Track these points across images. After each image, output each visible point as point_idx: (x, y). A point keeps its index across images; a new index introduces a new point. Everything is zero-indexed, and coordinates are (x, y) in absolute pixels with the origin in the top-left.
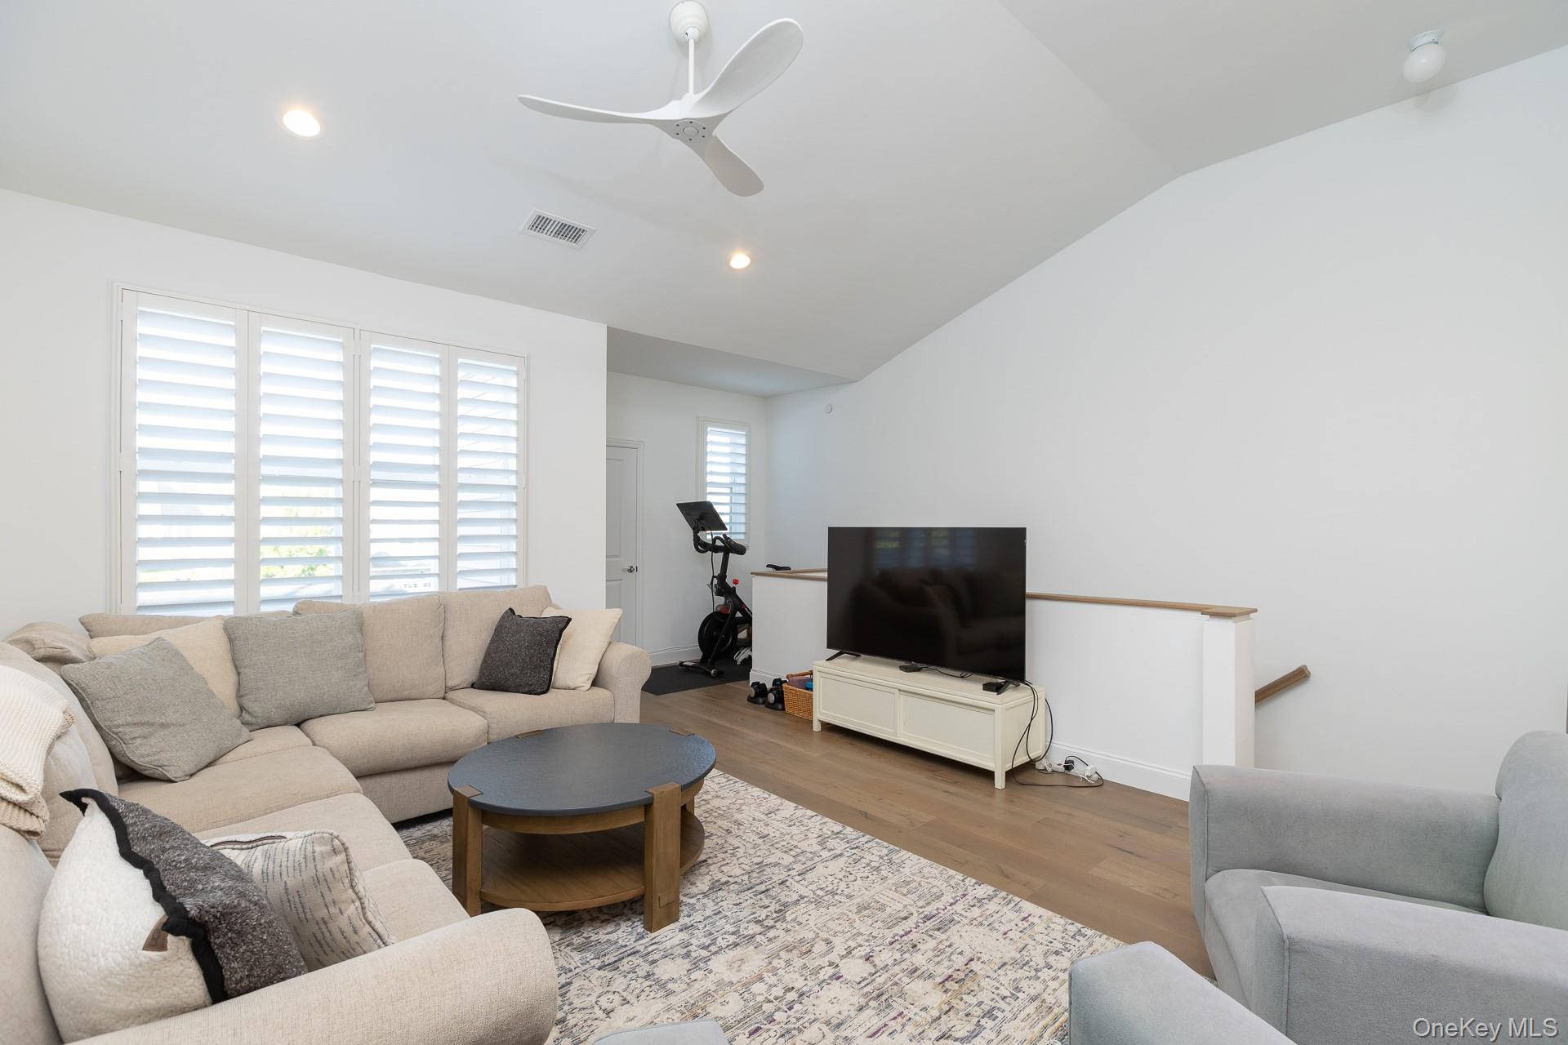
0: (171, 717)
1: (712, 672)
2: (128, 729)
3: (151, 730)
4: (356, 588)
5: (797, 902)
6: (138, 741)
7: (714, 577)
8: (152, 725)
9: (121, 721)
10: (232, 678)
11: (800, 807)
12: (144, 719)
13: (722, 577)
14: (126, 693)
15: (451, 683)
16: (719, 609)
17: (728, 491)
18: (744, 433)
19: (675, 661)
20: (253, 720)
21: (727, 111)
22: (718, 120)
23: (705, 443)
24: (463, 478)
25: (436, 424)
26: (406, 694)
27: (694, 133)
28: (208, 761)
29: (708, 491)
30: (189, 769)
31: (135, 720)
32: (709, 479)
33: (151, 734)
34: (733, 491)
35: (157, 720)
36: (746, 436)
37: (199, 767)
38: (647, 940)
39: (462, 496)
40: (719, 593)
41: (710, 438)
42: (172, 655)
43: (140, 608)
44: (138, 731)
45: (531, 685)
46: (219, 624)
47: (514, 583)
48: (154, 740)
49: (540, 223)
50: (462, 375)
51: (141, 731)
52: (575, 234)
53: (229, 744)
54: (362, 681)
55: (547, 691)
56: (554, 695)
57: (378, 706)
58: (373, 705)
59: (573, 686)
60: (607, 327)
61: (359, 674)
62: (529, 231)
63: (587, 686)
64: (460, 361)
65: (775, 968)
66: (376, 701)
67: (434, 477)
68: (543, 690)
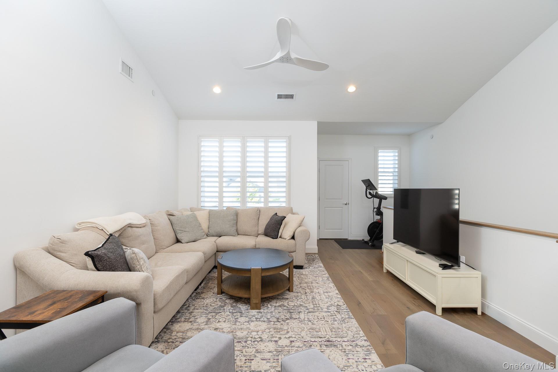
0: (187, 230)
1: (370, 244)
2: (178, 231)
3: (182, 232)
4: (243, 205)
5: (295, 319)
6: (180, 234)
7: (374, 208)
8: (183, 231)
9: (177, 229)
10: (208, 224)
11: (339, 294)
12: (181, 229)
13: (379, 208)
14: (179, 223)
15: (259, 233)
16: (377, 221)
17: (392, 174)
18: (397, 151)
19: (361, 239)
20: (210, 234)
21: (288, 50)
22: (288, 53)
23: (377, 156)
24: (270, 174)
25: (263, 159)
26: (246, 234)
27: (286, 59)
28: (193, 240)
29: (379, 175)
30: (187, 241)
31: (179, 229)
32: (380, 170)
33: (182, 233)
34: (394, 175)
35: (184, 230)
36: (398, 152)
37: (189, 241)
38: (248, 311)
39: (270, 179)
40: (377, 214)
41: (380, 154)
42: (195, 218)
43: (202, 206)
44: (180, 232)
45: (272, 236)
46: (208, 210)
47: (285, 206)
48: (182, 234)
49: (280, 97)
50: (270, 144)
51: (181, 232)
52: (291, 97)
53: (199, 238)
54: (234, 229)
55: (277, 238)
56: (279, 240)
57: (239, 236)
58: (237, 235)
59: (285, 238)
60: (317, 122)
61: (234, 226)
62: (278, 100)
63: (288, 239)
64: (270, 140)
65: (265, 331)
66: (238, 234)
67: (263, 174)
68: (276, 238)
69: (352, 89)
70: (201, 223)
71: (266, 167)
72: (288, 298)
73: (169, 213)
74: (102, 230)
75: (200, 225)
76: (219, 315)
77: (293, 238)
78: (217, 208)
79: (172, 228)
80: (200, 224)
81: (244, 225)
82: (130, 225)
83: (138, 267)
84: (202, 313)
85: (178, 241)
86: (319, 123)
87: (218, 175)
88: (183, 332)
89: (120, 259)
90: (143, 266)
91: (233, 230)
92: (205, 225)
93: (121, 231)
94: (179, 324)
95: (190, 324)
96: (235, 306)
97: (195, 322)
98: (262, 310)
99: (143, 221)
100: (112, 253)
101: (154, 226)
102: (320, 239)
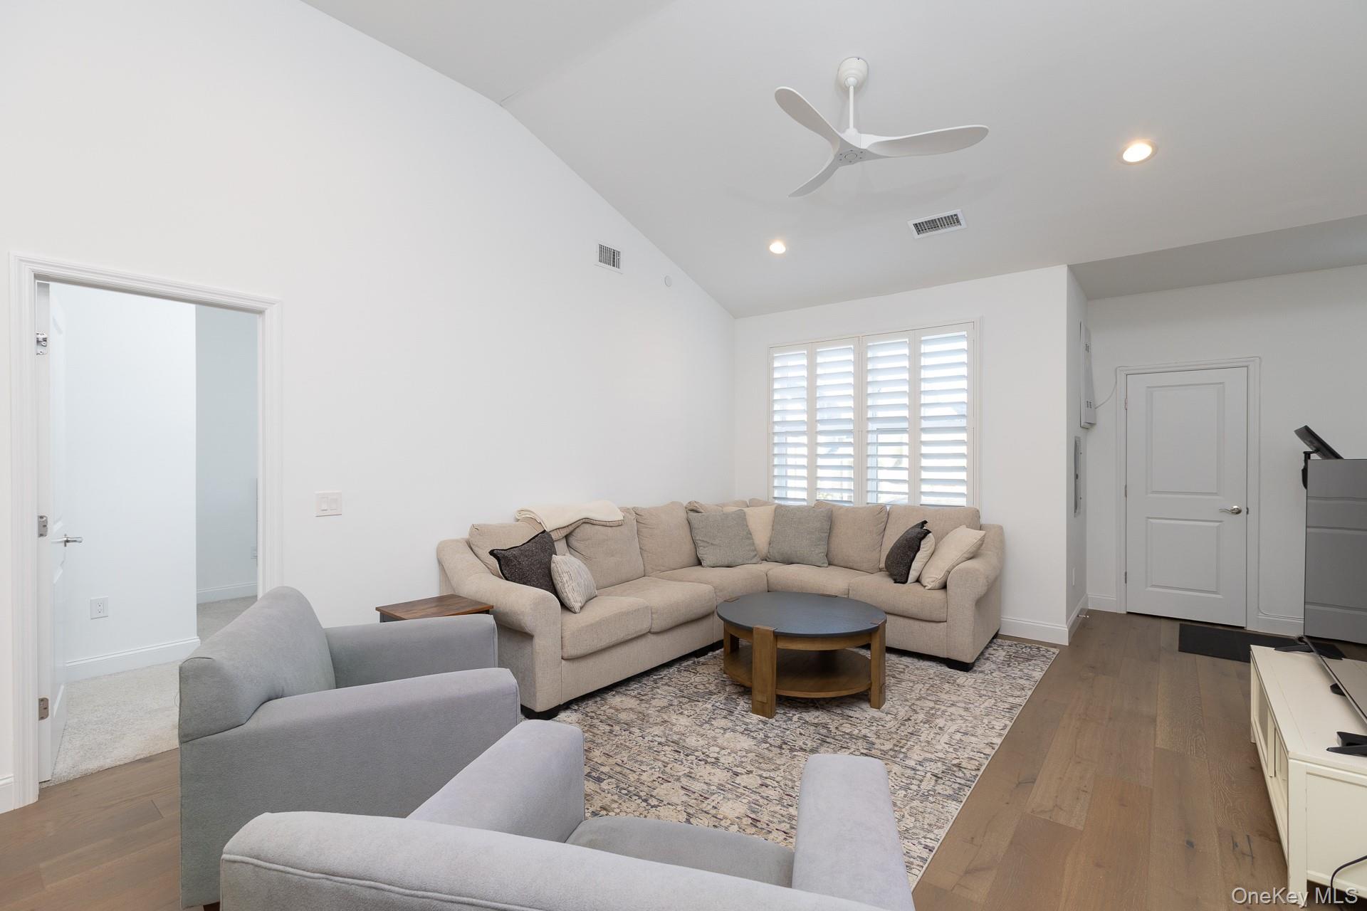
0: (717, 541)
2: (699, 542)
3: (708, 545)
6: (703, 548)
8: (709, 543)
9: (699, 538)
10: (769, 534)
12: (707, 540)
14: (705, 528)
20: (771, 557)
24: (925, 424)
26: (850, 565)
28: (726, 563)
30: (713, 564)
31: (704, 539)
35: (711, 541)
37: (717, 566)
38: (744, 713)
39: (923, 437)
42: (741, 518)
44: (703, 544)
45: (895, 575)
46: (775, 506)
48: (706, 549)
49: (919, 228)
50: (925, 348)
51: (706, 544)
52: (953, 220)
53: (740, 561)
54: (822, 549)
55: (905, 582)
56: (910, 586)
57: (831, 568)
58: (826, 565)
59: (924, 585)
60: (1068, 266)
61: (819, 545)
62: (921, 236)
63: (930, 587)
64: (923, 338)
65: (736, 753)
66: (830, 564)
67: (905, 425)
68: (903, 581)
69: (1138, 151)
70: (752, 531)
71: (915, 406)
72: (852, 717)
73: (691, 508)
74: (540, 523)
75: (749, 535)
76: (693, 704)
77: (944, 587)
78: (804, 503)
79: (689, 534)
80: (751, 534)
81: (846, 544)
82: (587, 520)
83: (560, 584)
84: (670, 693)
85: (699, 563)
86: (1072, 268)
87: (806, 430)
88: (617, 710)
89: (538, 569)
90: (566, 585)
91: (820, 550)
92: (761, 537)
93: (571, 528)
94: (624, 698)
95: (638, 702)
96: (734, 699)
97: (647, 702)
98: (773, 721)
99: (619, 516)
100: (527, 557)
101: (647, 528)
102: (1129, 613)
